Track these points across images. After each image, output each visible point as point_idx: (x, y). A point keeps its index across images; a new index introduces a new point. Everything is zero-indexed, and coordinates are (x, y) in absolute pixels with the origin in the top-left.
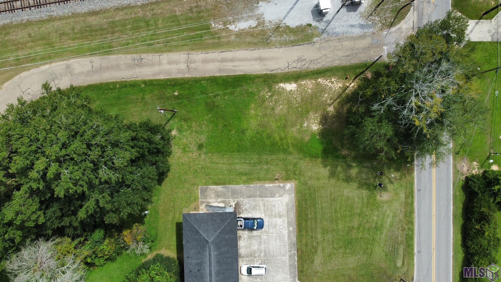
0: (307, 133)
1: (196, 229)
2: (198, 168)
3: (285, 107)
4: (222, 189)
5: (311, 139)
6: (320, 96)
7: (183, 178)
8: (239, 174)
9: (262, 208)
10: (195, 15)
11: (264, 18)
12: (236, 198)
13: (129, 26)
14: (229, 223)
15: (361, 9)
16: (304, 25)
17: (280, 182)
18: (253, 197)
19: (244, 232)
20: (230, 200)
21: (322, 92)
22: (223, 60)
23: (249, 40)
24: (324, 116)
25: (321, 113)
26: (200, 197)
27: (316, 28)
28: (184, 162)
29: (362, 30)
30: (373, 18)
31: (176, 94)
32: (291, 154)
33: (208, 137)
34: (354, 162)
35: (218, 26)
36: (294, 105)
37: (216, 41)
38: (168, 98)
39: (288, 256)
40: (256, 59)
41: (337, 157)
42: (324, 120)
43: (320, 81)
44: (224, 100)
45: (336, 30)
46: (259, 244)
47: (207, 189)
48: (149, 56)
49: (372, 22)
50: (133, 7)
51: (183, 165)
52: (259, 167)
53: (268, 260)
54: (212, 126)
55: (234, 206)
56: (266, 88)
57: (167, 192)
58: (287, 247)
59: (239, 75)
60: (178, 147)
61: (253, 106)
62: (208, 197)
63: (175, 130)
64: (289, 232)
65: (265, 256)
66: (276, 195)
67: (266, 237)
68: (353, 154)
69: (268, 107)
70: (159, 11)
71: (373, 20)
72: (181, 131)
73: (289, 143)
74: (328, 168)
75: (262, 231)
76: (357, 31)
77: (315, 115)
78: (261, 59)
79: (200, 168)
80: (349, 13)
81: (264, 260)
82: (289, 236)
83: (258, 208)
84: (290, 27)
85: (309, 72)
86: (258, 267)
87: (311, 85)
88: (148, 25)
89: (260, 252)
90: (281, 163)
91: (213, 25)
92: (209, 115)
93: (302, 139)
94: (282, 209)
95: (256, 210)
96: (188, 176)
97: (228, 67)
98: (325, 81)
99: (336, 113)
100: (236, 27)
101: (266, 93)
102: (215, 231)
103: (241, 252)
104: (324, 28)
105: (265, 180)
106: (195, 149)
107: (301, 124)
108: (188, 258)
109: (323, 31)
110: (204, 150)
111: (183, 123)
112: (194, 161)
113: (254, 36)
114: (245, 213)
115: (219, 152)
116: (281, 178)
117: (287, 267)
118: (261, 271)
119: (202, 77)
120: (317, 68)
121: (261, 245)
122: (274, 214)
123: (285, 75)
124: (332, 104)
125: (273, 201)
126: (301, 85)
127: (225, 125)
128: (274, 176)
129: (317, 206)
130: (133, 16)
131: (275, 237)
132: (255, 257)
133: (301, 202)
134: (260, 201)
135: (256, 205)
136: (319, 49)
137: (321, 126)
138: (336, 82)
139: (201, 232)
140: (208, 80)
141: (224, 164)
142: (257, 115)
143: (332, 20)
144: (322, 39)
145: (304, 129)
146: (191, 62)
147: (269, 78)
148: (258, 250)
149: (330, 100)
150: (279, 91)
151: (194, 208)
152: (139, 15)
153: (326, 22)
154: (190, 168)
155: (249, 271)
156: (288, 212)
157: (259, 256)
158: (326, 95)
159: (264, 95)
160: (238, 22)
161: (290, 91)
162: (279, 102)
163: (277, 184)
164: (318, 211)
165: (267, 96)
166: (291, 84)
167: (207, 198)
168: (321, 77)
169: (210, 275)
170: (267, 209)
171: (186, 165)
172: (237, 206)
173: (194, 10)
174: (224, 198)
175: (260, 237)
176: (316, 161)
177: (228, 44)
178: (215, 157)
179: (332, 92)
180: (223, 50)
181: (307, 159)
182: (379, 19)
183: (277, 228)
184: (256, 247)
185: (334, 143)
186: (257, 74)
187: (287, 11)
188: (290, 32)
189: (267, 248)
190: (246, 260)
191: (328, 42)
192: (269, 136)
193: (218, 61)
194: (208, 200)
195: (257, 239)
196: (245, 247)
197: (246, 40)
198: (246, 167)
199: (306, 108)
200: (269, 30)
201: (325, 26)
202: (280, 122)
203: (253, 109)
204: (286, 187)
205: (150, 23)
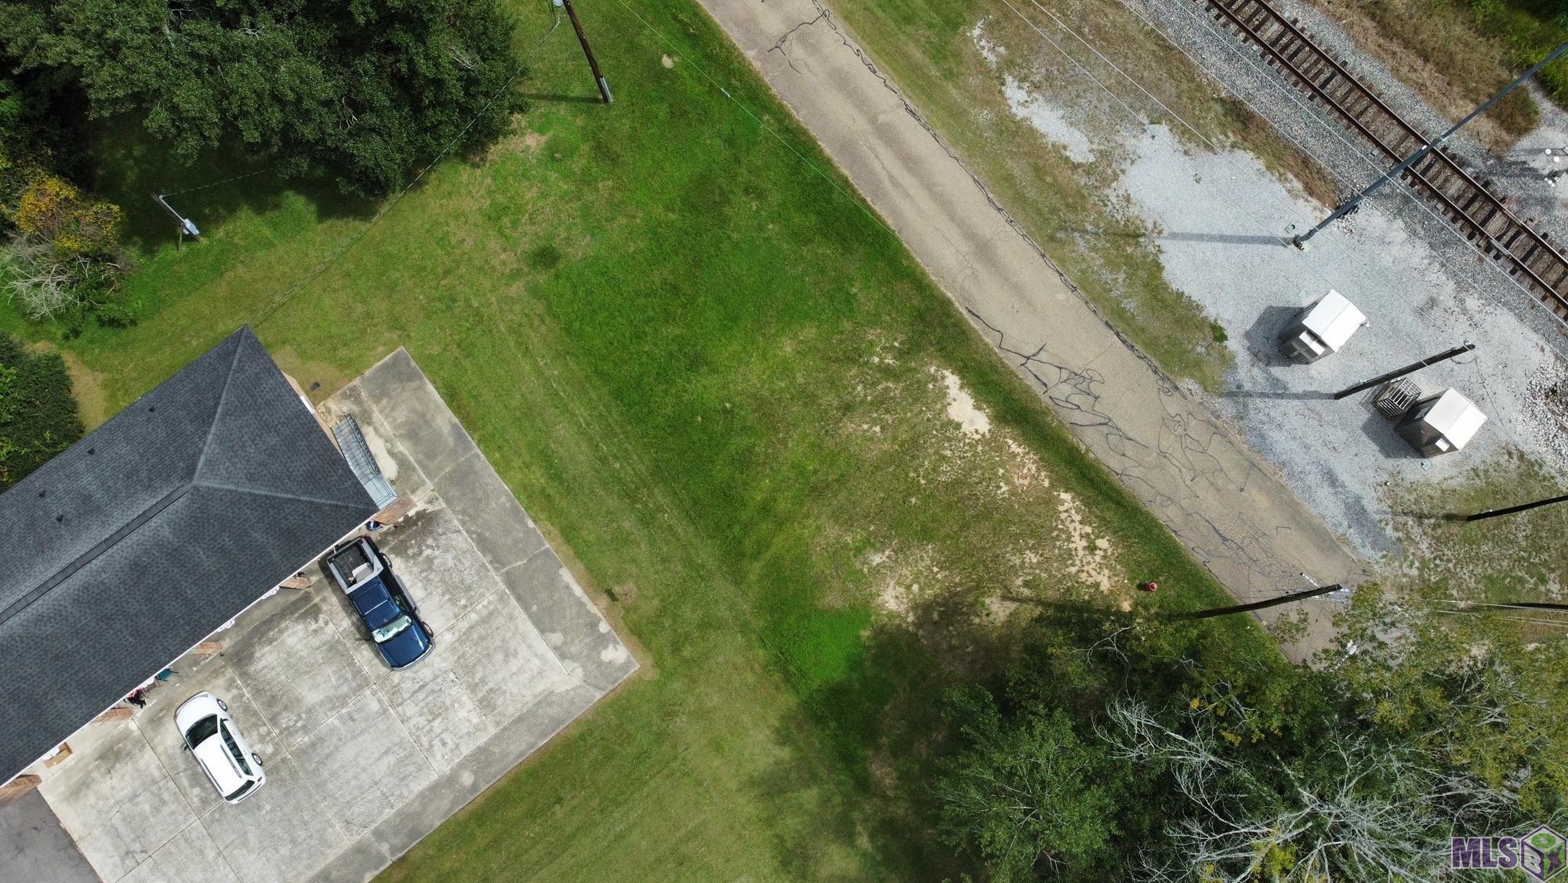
0: (851, 585)
1: (216, 406)
2: (467, 300)
3: (886, 446)
4: (446, 429)
5: (839, 614)
6: (1015, 538)
7: (397, 275)
8: (541, 452)
9: (474, 617)
11: (1123, 171)
12: (448, 501)
15: (1412, 469)
16: (1204, 314)
17: (608, 614)
18: (490, 557)
19: (342, 614)
20: (423, 483)
21: (1033, 534)
22: (887, 134)
23: (1016, 172)
24: (956, 604)
25: (960, 584)
26: (367, 373)
27: (1227, 361)
28: (454, 240)
29: (1346, 523)
30: (1416, 531)
31: (667, 62)
32: (738, 579)
33: (596, 258)
34: (872, 837)
35: (983, 48)
36: (915, 471)
37: (934, 72)
38: (632, 47)
39: (356, 838)
40: (970, 235)
41: (848, 758)
42: (941, 614)
43: (1062, 502)
44: (761, 228)
45: (1274, 435)
46: (329, 699)
47: (410, 379)
49: (1399, 539)
51: (442, 242)
52: (612, 502)
53: (293, 774)
54: (642, 246)
55: (411, 513)
56: (901, 337)
57: (312, 253)
58: (388, 813)
59: (879, 218)
60: (493, 188)
61: (809, 332)
62: (385, 401)
63: (543, 139)
64: (450, 781)
65: (302, 753)
66: (554, 631)
67: (375, 706)
68: (900, 810)
69: (844, 387)
71: (1409, 538)
72: (553, 159)
73: (773, 548)
74: (785, 753)
75: (386, 678)
76: (1328, 508)
77: (935, 569)
78: (984, 251)
79: (470, 306)
80: (1364, 437)
81: (284, 760)
82: (434, 789)
83: (463, 602)
84: (1164, 274)
85: (1065, 441)
86: (240, 759)
87: (1026, 482)
89: (304, 727)
90: (680, 567)
91: (976, 32)
92: (673, 210)
93: (819, 582)
94: (515, 691)
95: (453, 601)
96: (416, 285)
97: (877, 165)
98: (1078, 518)
99: (1000, 638)
100: (1025, 104)
101: (883, 348)
102: (251, 478)
103: (258, 655)
104: (1247, 386)
105: (579, 555)
106: (526, 245)
107: (870, 543)
109: (1236, 394)
110: (542, 278)
111: (585, 148)
112: (482, 269)
113: (1043, 180)
114: (415, 569)
115: (568, 331)
116: (627, 610)
117: (310, 867)
118: (228, 779)
119: (781, 106)
120: (1097, 459)
121: (333, 708)
122: (479, 675)
123: (994, 368)
124: (1022, 600)
125: (524, 638)
126: (1001, 448)
127: (676, 290)
128: (619, 578)
129: (616, 815)
131: (397, 740)
132: (274, 720)
133: (591, 741)
134: (492, 592)
135: (468, 589)
136: (1166, 422)
137: (911, 618)
138: (1104, 557)
139: (213, 430)
140: (787, 130)
141: (540, 373)
142: (786, 370)
143: (1297, 396)
144: (1205, 408)
145: (858, 565)
146: (803, 39)
147: (942, 324)
148: (309, 711)
149: (1026, 584)
150: (921, 386)
151: (313, 381)
153: (1275, 382)
154: (446, 273)
155: (200, 732)
156: (520, 720)
157: (289, 732)
158: (1032, 558)
159: (871, 344)
160: (1048, 101)
161: (950, 422)
162: (887, 411)
163: (594, 609)
164: (600, 831)
165: (876, 360)
166: (978, 407)
167: (377, 400)
168: (1079, 494)
170: (482, 638)
171: (449, 254)
172: (419, 526)
174: (421, 456)
175: (360, 687)
176: (777, 688)
177: (952, 115)
178: (543, 328)
179: (1059, 570)
180: (919, 112)
181: (761, 652)
182: (1428, 555)
183: (436, 723)
184: (311, 696)
185: (887, 708)
186: (923, 273)
187: (1206, 231)
188: (1146, 285)
189: (335, 740)
190: (242, 696)
191: (1215, 436)
192: (744, 461)
193: (873, 121)
194: (375, 408)
195: (346, 680)
196: (289, 655)
197: (1010, 163)
198: (582, 458)
199: (934, 519)
200: (1100, 214)
201: (1259, 389)
202: (822, 463)
203: (801, 342)
204: (606, 647)
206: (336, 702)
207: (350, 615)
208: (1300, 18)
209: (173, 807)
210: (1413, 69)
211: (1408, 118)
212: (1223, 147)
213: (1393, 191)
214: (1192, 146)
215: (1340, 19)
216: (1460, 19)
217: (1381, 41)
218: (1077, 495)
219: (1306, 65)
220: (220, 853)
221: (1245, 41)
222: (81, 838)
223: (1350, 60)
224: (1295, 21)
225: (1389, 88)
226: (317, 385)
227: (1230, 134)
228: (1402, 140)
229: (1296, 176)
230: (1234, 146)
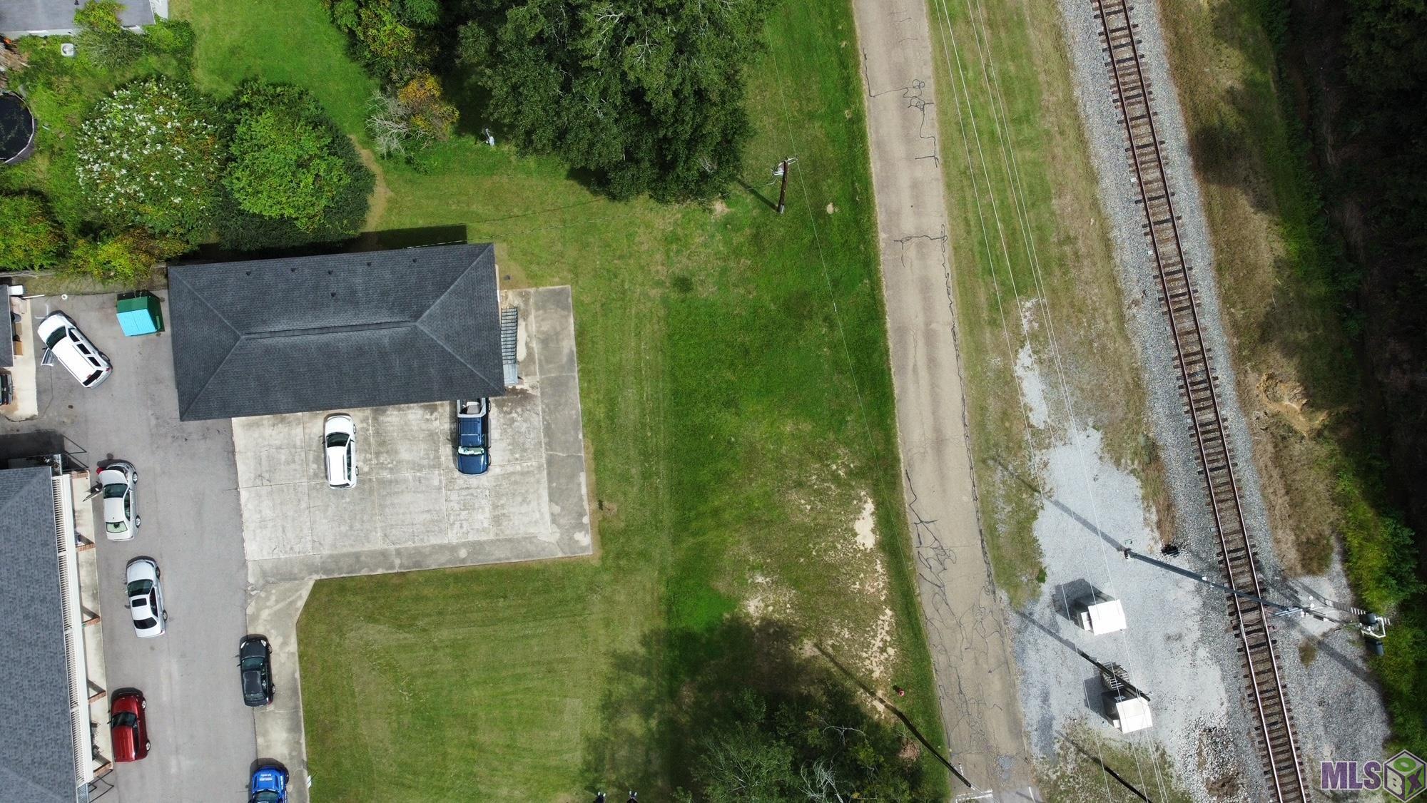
0: (736, 585)
1: (452, 283)
2: (623, 281)
3: (806, 520)
4: (566, 351)
5: (719, 596)
6: (844, 617)
7: (592, 240)
8: (611, 399)
9: (518, 468)
10: (1054, 251)
11: (1055, 447)
12: (542, 394)
13: (1012, 68)
14: (472, 375)
15: (1095, 721)
16: (1041, 560)
17: (593, 514)
18: (547, 440)
20: (535, 375)
21: (856, 622)
22: (930, 338)
23: (991, 409)
24: (787, 632)
25: (796, 622)
26: (541, 289)
27: (1035, 596)
28: (637, 239)
29: (1035, 727)
30: (1072, 756)
31: (830, 209)
32: (676, 541)
33: (713, 305)
34: (660, 723)
35: (1025, 317)
36: (814, 544)
37: (985, 315)
38: (815, 186)
39: (385, 547)
40: (938, 430)
41: (673, 674)
42: (775, 631)
43: (884, 614)
44: (819, 347)
45: (1031, 653)
46: (414, 463)
47: (563, 309)
48: (933, 127)
49: (1059, 754)
50: (1066, 77)
51: (630, 236)
52: (633, 453)
53: (371, 491)
54: (744, 313)
55: (518, 387)
56: (857, 463)
57: (551, 194)
58: (410, 544)
59: (891, 385)
60: (679, 222)
61: (806, 427)
62: (541, 312)
63: (727, 210)
64: (453, 549)
65: (382, 482)
66: (557, 504)
67: (436, 483)
68: (684, 719)
69: (806, 471)
70: (1058, 151)
71: (1065, 757)
72: (726, 227)
73: (706, 537)
74: (642, 651)
75: (452, 471)
76: (1031, 712)
77: (788, 606)
78: (939, 443)
79: (623, 286)
80: (1081, 687)
81: (370, 480)
82: (442, 548)
83: (517, 456)
84: (1035, 523)
85: (910, 581)
86: (349, 465)
87: (872, 590)
88: (1017, 121)
89: (391, 469)
90: (648, 514)
91: (1028, 304)
92: (775, 304)
93: (720, 571)
94: (517, 523)
95: (512, 452)
96: (599, 253)
97: (912, 352)
98: (887, 628)
99: (799, 665)
100: (1026, 368)
101: (843, 463)
102: (447, 338)
103: (388, 413)
104: (1036, 617)
105: (597, 471)
106: (677, 270)
107: (763, 568)
108: (369, 264)
109: (1026, 617)
110: (674, 295)
111: (748, 231)
112: (642, 268)
113: (1003, 422)
114: (502, 420)
115: (670, 337)
116: (604, 519)
117: (352, 546)
118: (337, 474)
119: (879, 280)
120: (920, 603)
121: (413, 469)
122: (502, 502)
123: (898, 515)
124: (823, 652)
125: (539, 497)
126: (871, 562)
127: (747, 352)
128: (611, 498)
129: (531, 624)
130: (1042, 78)
131: (437, 508)
132: (378, 454)
133: (541, 577)
134: (536, 460)
135: (525, 450)
136: (975, 608)
137: (757, 623)
138: (886, 659)
139: (442, 298)
140: (873, 297)
141: (638, 352)
142: (779, 440)
143: (1060, 640)
144: (1003, 614)
145: (747, 576)
146: (920, 246)
148: (399, 462)
149: (833, 646)
150: (850, 499)
151: (508, 274)
152: (1045, 96)
153: (1054, 624)
154: (621, 257)
155: (338, 440)
156: (510, 540)
157: (382, 466)
158: (847, 635)
159: (838, 456)
160: (1041, 375)
161: (852, 530)
162: (821, 501)
163: (586, 507)
164: (517, 626)
165: (834, 467)
166: (873, 531)
167: (538, 309)
168: (897, 616)
169: (323, 330)
170: (516, 483)
171: (629, 246)
172: (522, 397)
173: (1067, 249)
174: (542, 358)
175: (434, 467)
176: (660, 613)
177: (977, 349)
178: (656, 327)
179: (856, 650)
180: (959, 336)
181: (663, 589)
182: (1068, 773)
183: (464, 513)
184: (405, 455)
185: (712, 662)
186: (895, 435)
187: (1078, 512)
188: (1019, 523)
189: (404, 486)
190: (368, 430)
191: (996, 634)
192: (721, 477)
193: (927, 324)
194: (533, 312)
195: (429, 458)
196: (406, 424)
197: (991, 400)
198: (632, 417)
199: (806, 578)
200: (1023, 464)
201: (1042, 622)
202: (764, 507)
203: (798, 429)
204: (580, 531)
205: (1025, 126)
206: (417, 467)
207: (451, 423)
208: (1230, 420)
209: (298, 467)
210: (1275, 493)
211: (1249, 522)
212: (1126, 468)
213: (1207, 558)
214: (1107, 456)
215: (1255, 434)
216: (1327, 481)
217: (1269, 464)
218: (896, 615)
219: (1212, 451)
220: (309, 508)
221: (1186, 412)
222: (240, 452)
223: (1240, 465)
224: (1225, 420)
225: (1252, 495)
226: (509, 278)
227: (1136, 462)
228: (1235, 532)
229: (1158, 511)
230: (1133, 471)
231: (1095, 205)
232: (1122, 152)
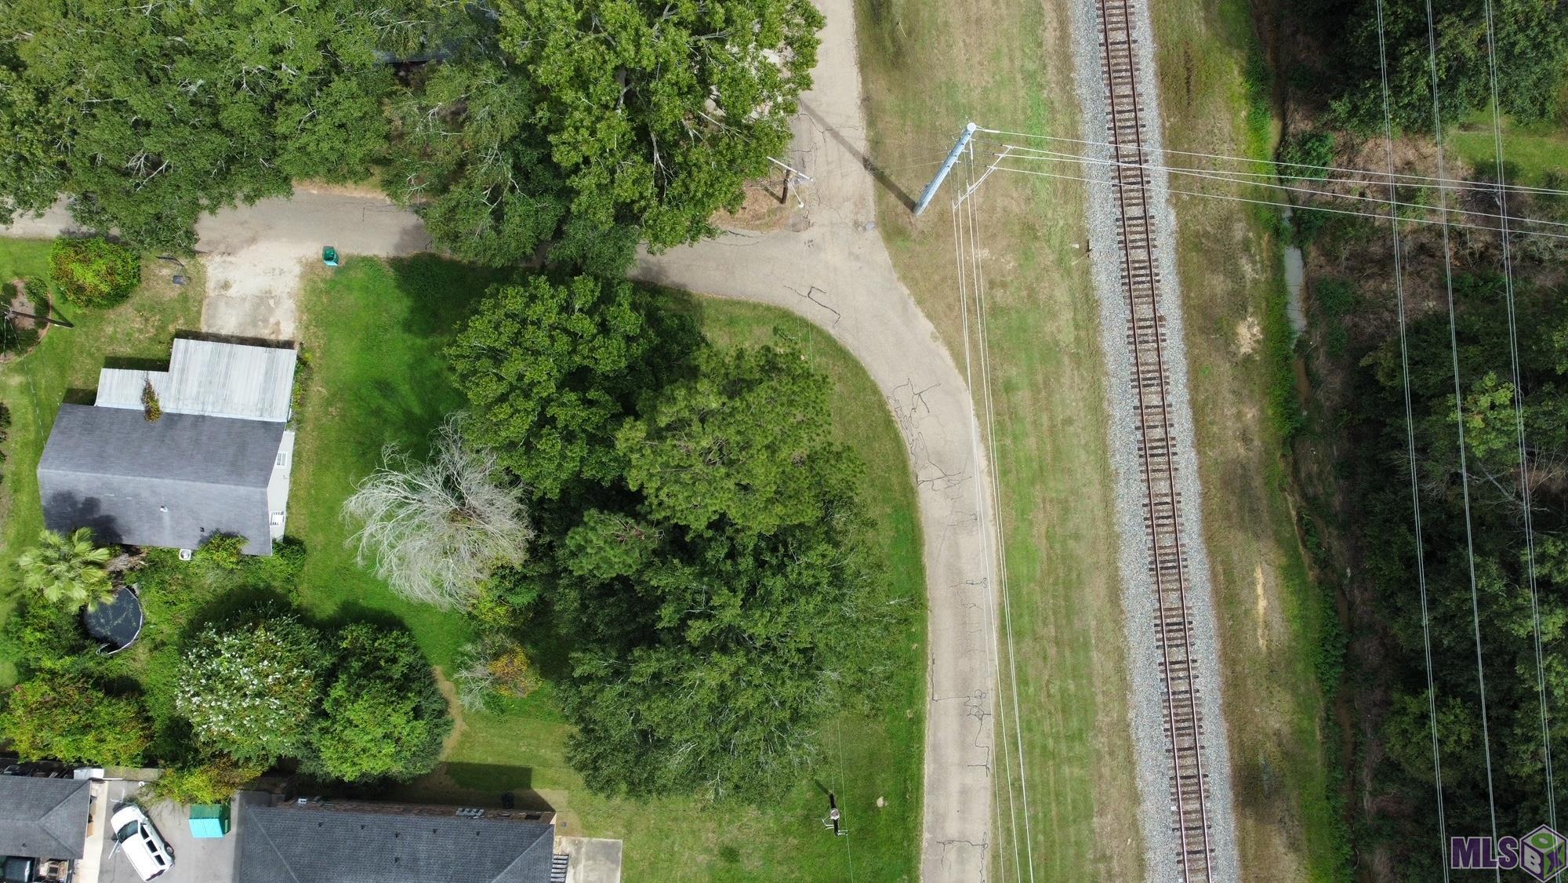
1: (509, 864)
10: (1088, 868)
13: (1072, 687)
31: (880, 802)
38: (869, 778)
47: (613, 862)
48: (988, 737)
50: (1123, 699)
62: (591, 862)
70: (1106, 771)
79: (673, 849)
88: (1071, 738)
108: (434, 831)
111: (800, 813)
112: (694, 833)
130: (1099, 698)
146: (961, 850)
151: (565, 821)
152: (1100, 717)
167: (588, 859)
173: (1101, 866)
205: (1077, 745)
226: (565, 824)
231: (1134, 826)
232: (1166, 780)
